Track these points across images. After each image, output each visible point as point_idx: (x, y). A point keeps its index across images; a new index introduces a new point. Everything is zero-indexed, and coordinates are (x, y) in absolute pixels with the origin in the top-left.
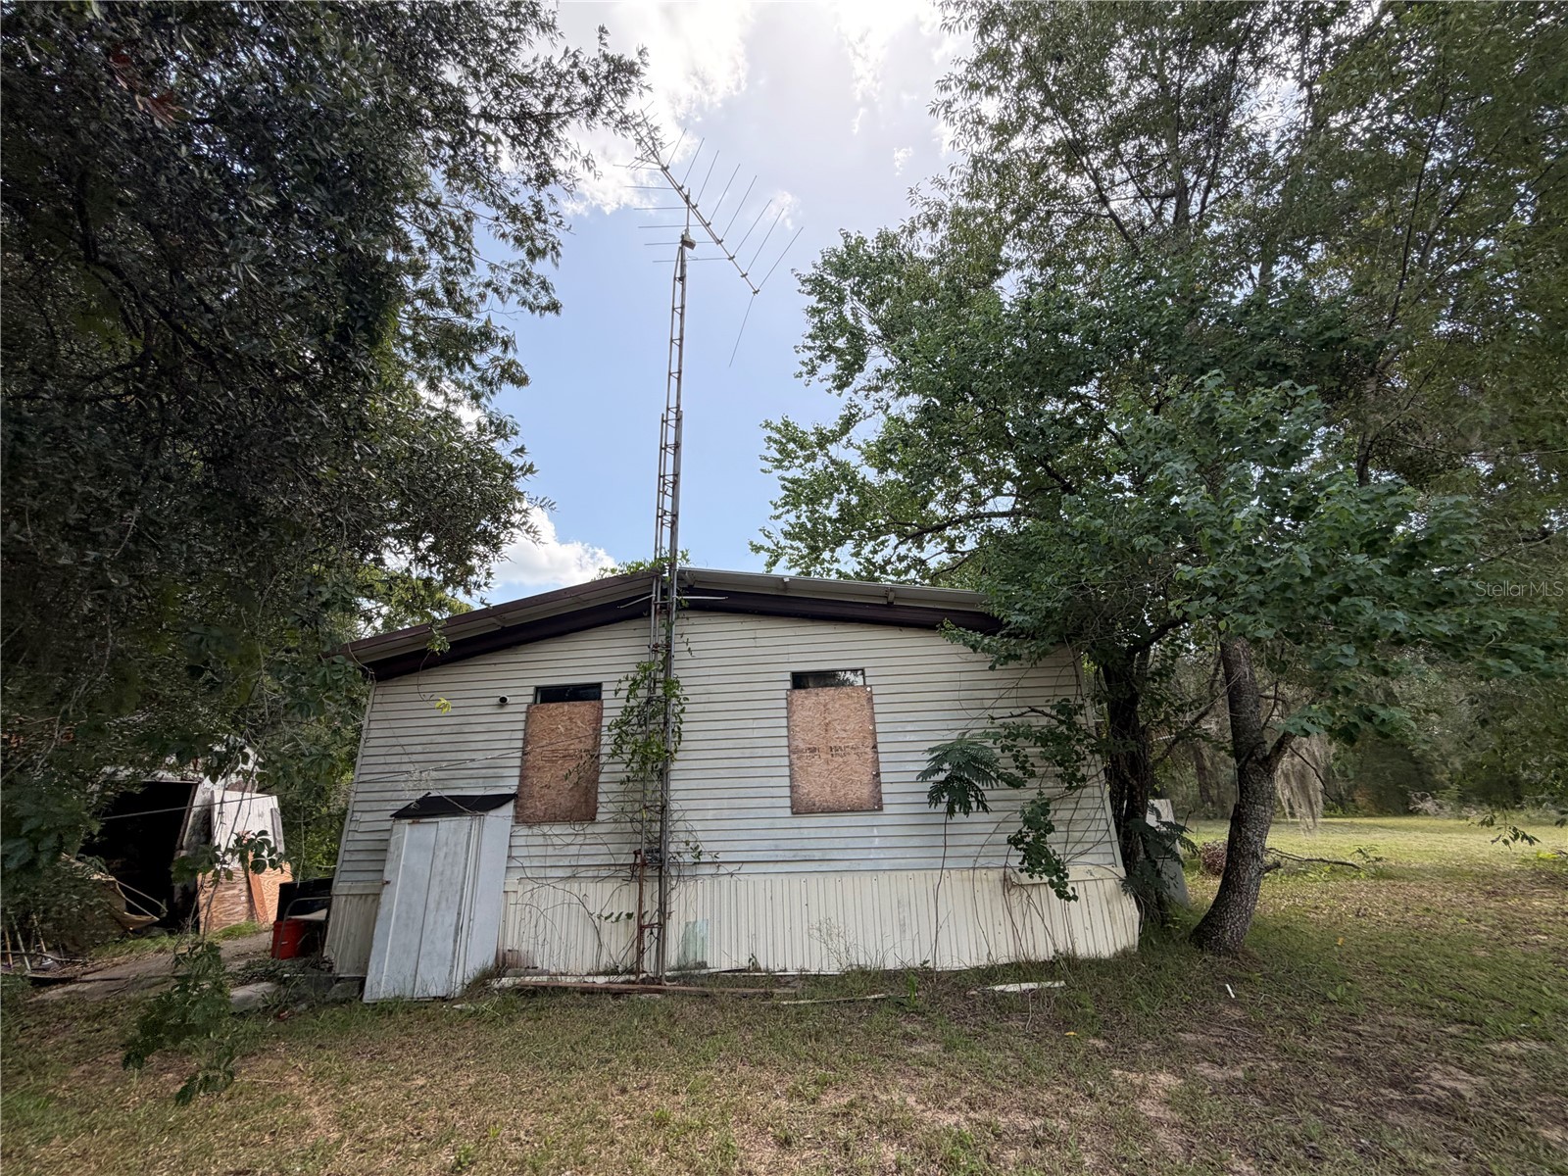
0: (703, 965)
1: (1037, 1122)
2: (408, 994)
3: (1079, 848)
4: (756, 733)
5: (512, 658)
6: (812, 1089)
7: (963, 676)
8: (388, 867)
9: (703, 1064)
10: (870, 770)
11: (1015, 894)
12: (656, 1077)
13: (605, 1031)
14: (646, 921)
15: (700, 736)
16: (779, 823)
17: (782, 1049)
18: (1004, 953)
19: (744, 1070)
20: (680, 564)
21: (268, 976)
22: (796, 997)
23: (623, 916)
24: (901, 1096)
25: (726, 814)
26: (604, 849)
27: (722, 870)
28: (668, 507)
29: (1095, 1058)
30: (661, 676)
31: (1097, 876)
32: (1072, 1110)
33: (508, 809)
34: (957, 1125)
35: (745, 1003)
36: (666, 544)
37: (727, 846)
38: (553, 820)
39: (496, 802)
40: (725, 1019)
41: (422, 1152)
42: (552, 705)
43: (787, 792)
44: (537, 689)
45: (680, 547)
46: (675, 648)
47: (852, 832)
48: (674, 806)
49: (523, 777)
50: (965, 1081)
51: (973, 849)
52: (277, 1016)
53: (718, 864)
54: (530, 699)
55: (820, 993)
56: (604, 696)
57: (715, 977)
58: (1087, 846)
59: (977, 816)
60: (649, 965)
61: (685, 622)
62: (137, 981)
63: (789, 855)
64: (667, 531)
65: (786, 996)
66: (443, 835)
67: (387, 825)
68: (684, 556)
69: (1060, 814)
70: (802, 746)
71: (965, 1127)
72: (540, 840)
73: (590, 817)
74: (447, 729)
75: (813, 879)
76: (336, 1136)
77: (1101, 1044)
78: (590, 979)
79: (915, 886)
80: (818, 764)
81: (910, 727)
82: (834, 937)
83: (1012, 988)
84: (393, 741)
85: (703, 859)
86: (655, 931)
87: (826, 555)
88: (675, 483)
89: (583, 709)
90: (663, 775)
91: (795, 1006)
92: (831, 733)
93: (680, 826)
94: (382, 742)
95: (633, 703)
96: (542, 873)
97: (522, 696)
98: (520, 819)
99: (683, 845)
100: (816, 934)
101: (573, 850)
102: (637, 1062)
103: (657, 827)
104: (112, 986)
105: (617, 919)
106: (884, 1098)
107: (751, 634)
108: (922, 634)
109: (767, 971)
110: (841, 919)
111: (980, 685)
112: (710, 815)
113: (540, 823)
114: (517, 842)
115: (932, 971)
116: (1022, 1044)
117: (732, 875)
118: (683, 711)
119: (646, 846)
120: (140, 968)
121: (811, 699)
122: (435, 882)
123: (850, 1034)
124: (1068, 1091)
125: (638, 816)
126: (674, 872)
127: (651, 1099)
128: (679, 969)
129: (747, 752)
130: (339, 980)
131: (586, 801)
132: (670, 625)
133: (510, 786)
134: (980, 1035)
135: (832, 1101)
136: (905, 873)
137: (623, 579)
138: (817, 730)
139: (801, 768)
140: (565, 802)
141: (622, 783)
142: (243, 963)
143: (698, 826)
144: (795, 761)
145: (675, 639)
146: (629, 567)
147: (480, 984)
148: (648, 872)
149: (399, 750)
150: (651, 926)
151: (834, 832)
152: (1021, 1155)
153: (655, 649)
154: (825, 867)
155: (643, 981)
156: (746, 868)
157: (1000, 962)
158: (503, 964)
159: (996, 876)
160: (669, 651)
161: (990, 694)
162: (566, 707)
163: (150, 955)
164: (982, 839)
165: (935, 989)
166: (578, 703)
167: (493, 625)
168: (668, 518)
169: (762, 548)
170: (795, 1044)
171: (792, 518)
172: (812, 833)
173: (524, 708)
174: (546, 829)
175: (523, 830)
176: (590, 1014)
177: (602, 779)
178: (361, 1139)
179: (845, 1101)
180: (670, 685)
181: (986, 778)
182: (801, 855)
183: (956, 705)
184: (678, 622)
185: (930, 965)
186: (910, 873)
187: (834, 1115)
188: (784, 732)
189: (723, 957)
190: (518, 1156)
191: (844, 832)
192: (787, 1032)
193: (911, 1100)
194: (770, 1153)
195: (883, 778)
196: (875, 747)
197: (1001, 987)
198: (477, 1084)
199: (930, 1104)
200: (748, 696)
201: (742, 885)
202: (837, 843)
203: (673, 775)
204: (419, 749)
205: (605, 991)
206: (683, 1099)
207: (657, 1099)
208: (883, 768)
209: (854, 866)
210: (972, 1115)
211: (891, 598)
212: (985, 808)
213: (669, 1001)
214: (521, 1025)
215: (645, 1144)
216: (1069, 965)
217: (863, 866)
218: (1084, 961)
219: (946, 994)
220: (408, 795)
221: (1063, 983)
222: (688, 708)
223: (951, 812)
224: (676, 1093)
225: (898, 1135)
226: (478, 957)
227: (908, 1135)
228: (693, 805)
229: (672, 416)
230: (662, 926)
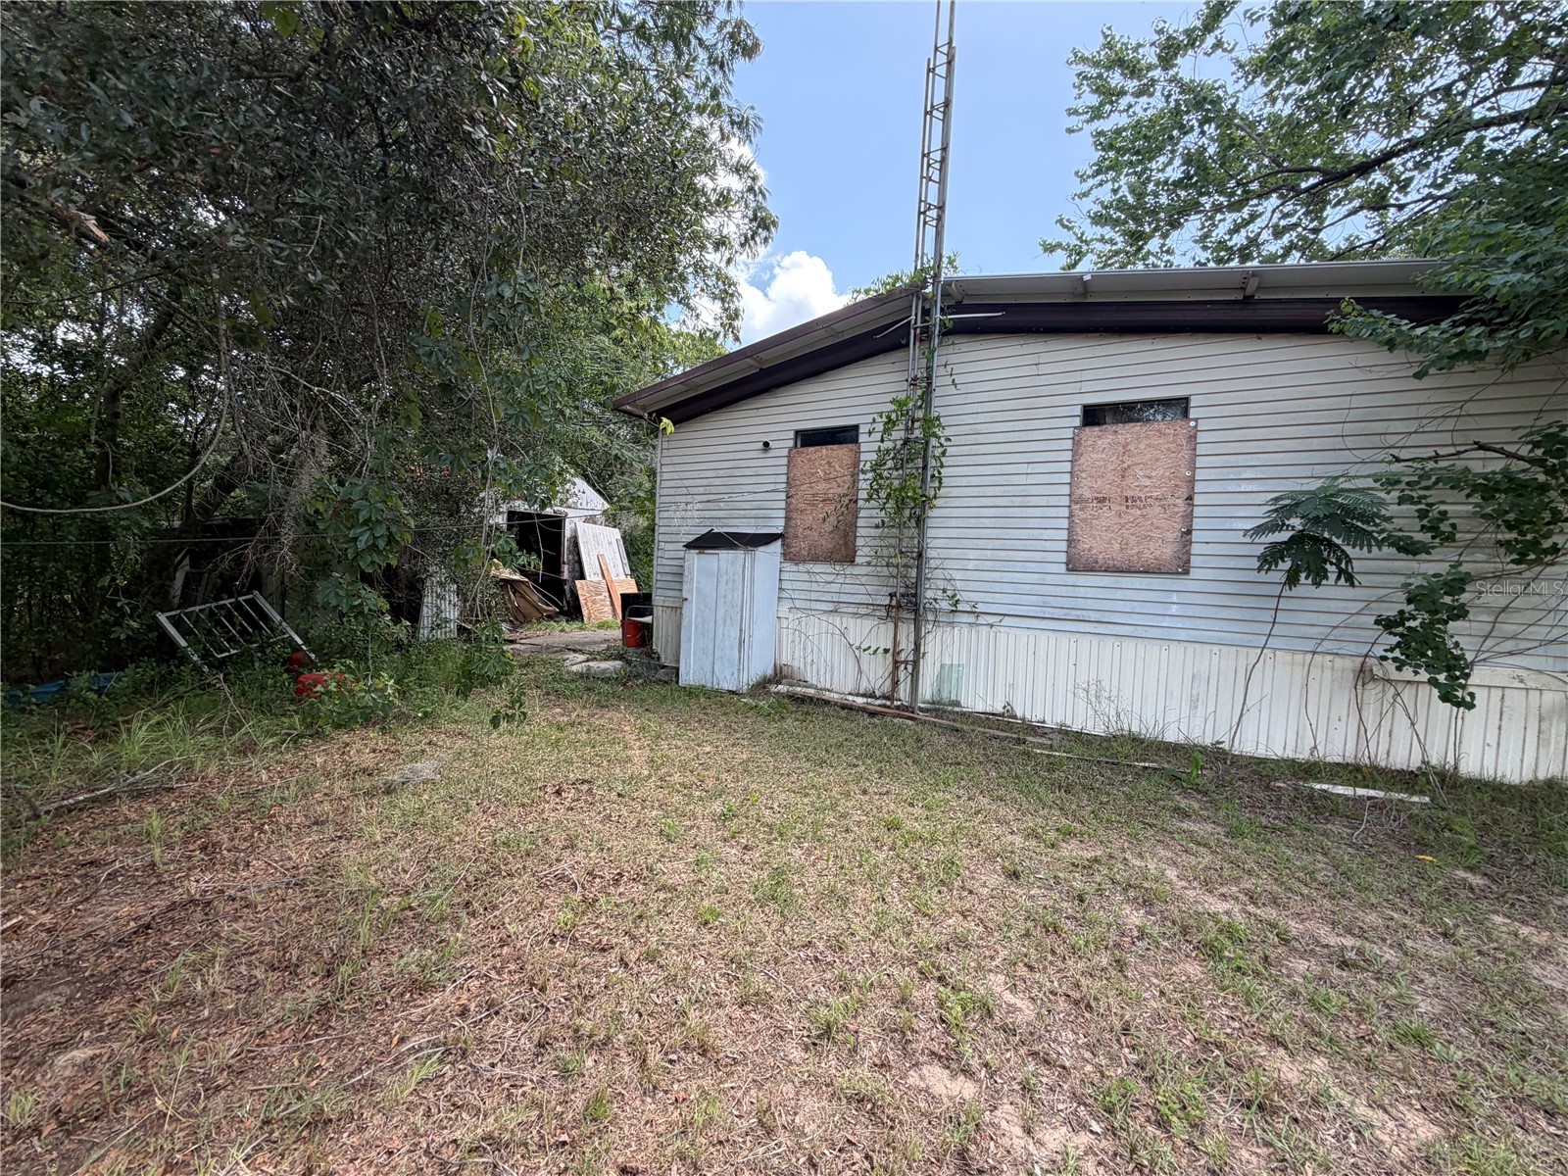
0: (957, 704)
1: (1349, 942)
2: (709, 685)
3: (1509, 646)
4: (1030, 480)
5: (772, 401)
6: (1053, 835)
7: (1355, 402)
8: (685, 587)
9: (942, 787)
10: (1179, 526)
11: (1373, 692)
12: (895, 788)
13: (858, 741)
14: (902, 657)
15: (964, 481)
16: (1049, 579)
17: (1026, 792)
18: (1338, 747)
19: (984, 801)
20: (947, 273)
21: (620, 657)
22: (1051, 747)
23: (881, 650)
24: (1161, 866)
25: (989, 565)
26: (862, 589)
27: (982, 620)
28: (933, 199)
29: (1463, 894)
30: (920, 414)
31: (1531, 684)
32: (1409, 943)
33: (777, 546)
34: (1227, 913)
35: (995, 743)
36: (930, 250)
37: (988, 598)
38: (815, 559)
39: (766, 539)
40: (971, 753)
41: (701, 799)
42: (812, 449)
43: (1063, 546)
44: (797, 432)
45: (946, 253)
46: (936, 382)
47: (1143, 596)
48: (931, 553)
49: (788, 519)
50: (1250, 872)
51: (1320, 629)
52: (624, 685)
53: (978, 614)
54: (791, 443)
55: (1079, 749)
56: (862, 438)
57: (966, 716)
58: (1524, 645)
59: (1333, 590)
60: (903, 693)
61: (950, 349)
62: (548, 647)
63: (1058, 613)
64: (931, 231)
65: (1041, 746)
66: (723, 564)
67: (681, 554)
68: (951, 262)
69: (1483, 598)
70: (1088, 494)
71: (1239, 918)
72: (806, 577)
73: (850, 559)
74: (722, 473)
75: (1085, 640)
76: (646, 773)
77: (1476, 880)
78: (850, 698)
79: (1222, 664)
80: (1107, 516)
81: (1249, 474)
82: (1103, 700)
83: (1340, 790)
84: (679, 483)
85: (960, 607)
86: (910, 668)
87: (1153, 245)
88: (943, 161)
89: (839, 453)
90: (920, 521)
91: (1049, 756)
92: (1129, 480)
93: (938, 573)
94: (671, 484)
95: (888, 445)
96: (807, 605)
97: (783, 442)
98: (788, 556)
99: (940, 593)
100: (1082, 694)
101: (834, 587)
102: (880, 772)
103: (914, 573)
104: (534, 648)
105: (875, 652)
106: (1137, 862)
107: (1033, 359)
108: (1296, 341)
109: (1023, 719)
110: (1115, 683)
111: (1385, 413)
112: (971, 565)
113: (804, 561)
114: (785, 576)
115: (1224, 752)
116: (1344, 854)
117: (992, 626)
118: (944, 453)
119: (902, 590)
120: (550, 640)
121: (1105, 439)
122: (721, 602)
123: (1108, 794)
124: (1407, 920)
125: (894, 561)
126: (930, 617)
127: (887, 805)
128: (933, 703)
129: (1018, 501)
130: (664, 667)
131: (846, 544)
132: (932, 352)
133: (777, 526)
134: (1281, 830)
135: (1071, 850)
136: (1209, 647)
137: (879, 301)
138: (1110, 476)
139: (1084, 520)
140: (826, 544)
141: (877, 527)
142: (605, 646)
143: (957, 575)
144: (1077, 512)
145: (938, 371)
146: (885, 284)
147: (762, 686)
148: (905, 614)
149: (684, 491)
150: (906, 662)
151: (1119, 594)
152: (1317, 969)
153: (914, 382)
154: (1102, 629)
155: (898, 708)
156: (1007, 621)
157: (1329, 759)
158: (779, 675)
159: (1351, 664)
160: (930, 384)
161: (1401, 427)
162: (824, 450)
163: (557, 633)
164: (1336, 620)
165: (1227, 771)
166: (835, 447)
167: (749, 367)
168: (933, 213)
169: (1059, 245)
170: (1042, 790)
171: (1105, 194)
172: (1091, 593)
173: (785, 452)
174: (809, 566)
175: (789, 566)
176: (846, 725)
177: (860, 522)
178: (661, 779)
179: (1089, 855)
180: (930, 423)
181: (1362, 538)
182: (1074, 614)
183: (1338, 443)
184: (944, 350)
185: (1226, 746)
186: (1216, 649)
187: (1073, 864)
188: (1067, 478)
189: (978, 698)
190: (769, 820)
191: (1133, 595)
192: (1035, 778)
193: (1171, 874)
194: (995, 880)
195: (1196, 536)
196: (1190, 498)
197: (1325, 787)
198: (748, 760)
199: (1195, 884)
200: (1024, 436)
201: (1002, 638)
202: (1120, 606)
203: (930, 522)
204: (702, 490)
205: (862, 709)
206: (917, 811)
207: (892, 806)
208: (1197, 524)
209: (1140, 632)
210: (1251, 908)
211: (1249, 291)
212: (1350, 580)
213: (919, 729)
214: (790, 723)
215: (875, 840)
216: (1443, 781)
217: (1152, 633)
218: (1470, 781)
219: (1242, 779)
220: (693, 530)
221: (1427, 799)
222: (950, 450)
223: (1292, 579)
224: (912, 805)
225: (1146, 903)
226: (759, 666)
227: (1159, 906)
228: (952, 553)
229: (942, 59)
230: (916, 663)
